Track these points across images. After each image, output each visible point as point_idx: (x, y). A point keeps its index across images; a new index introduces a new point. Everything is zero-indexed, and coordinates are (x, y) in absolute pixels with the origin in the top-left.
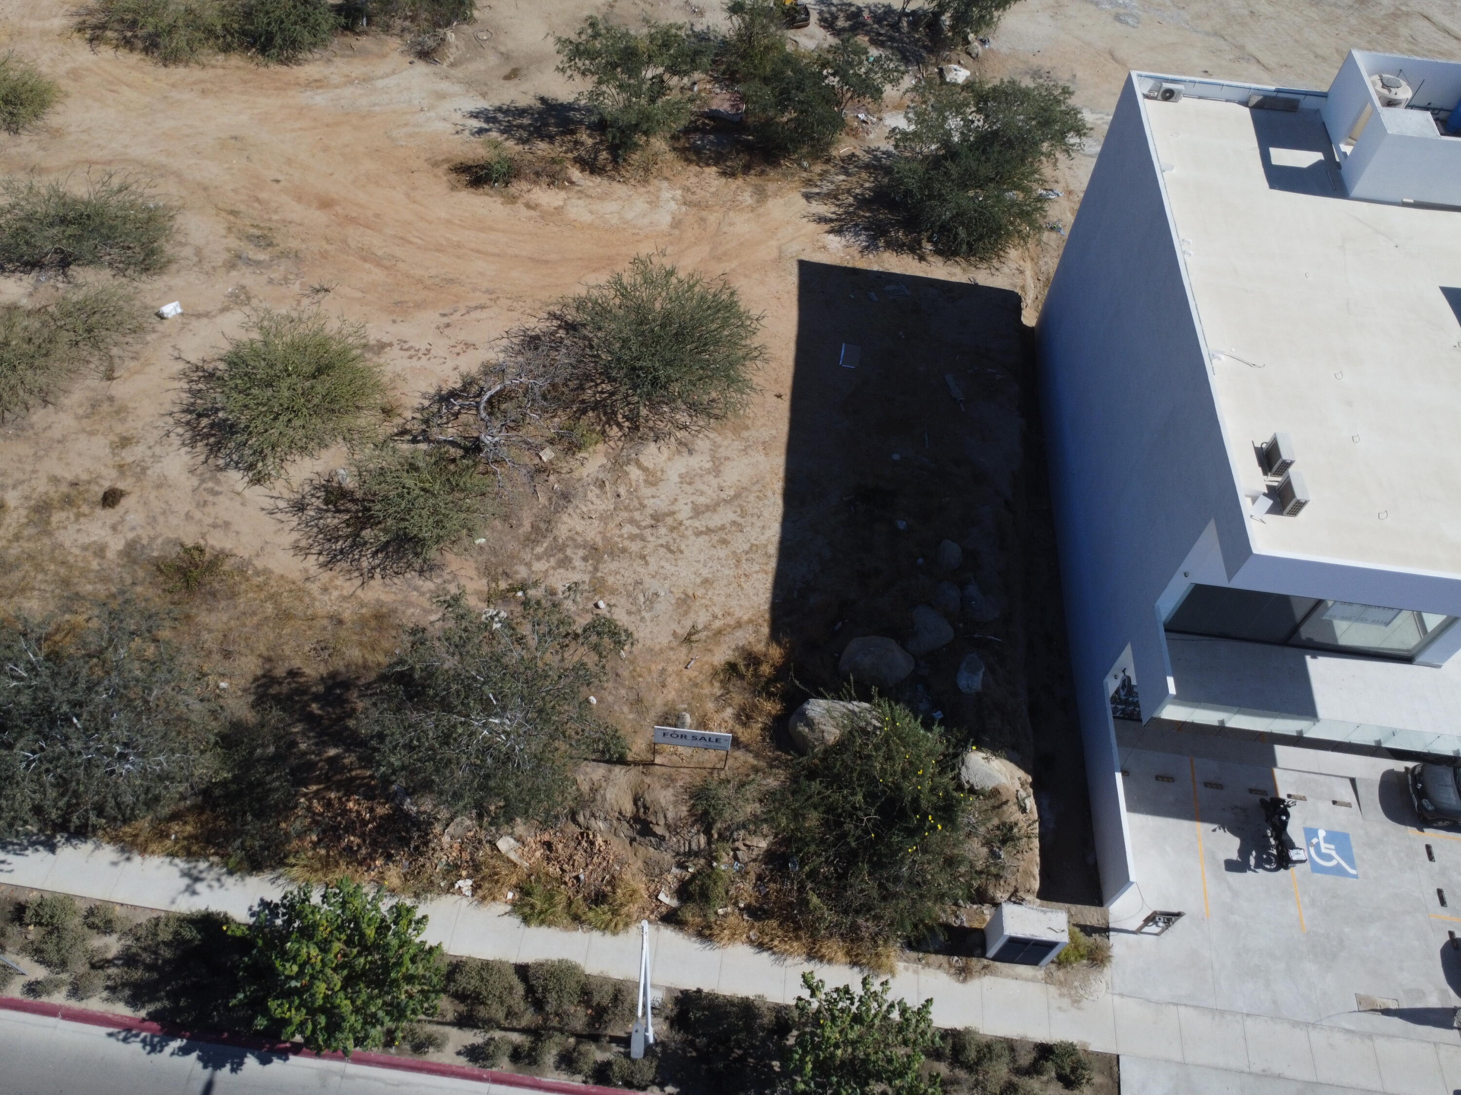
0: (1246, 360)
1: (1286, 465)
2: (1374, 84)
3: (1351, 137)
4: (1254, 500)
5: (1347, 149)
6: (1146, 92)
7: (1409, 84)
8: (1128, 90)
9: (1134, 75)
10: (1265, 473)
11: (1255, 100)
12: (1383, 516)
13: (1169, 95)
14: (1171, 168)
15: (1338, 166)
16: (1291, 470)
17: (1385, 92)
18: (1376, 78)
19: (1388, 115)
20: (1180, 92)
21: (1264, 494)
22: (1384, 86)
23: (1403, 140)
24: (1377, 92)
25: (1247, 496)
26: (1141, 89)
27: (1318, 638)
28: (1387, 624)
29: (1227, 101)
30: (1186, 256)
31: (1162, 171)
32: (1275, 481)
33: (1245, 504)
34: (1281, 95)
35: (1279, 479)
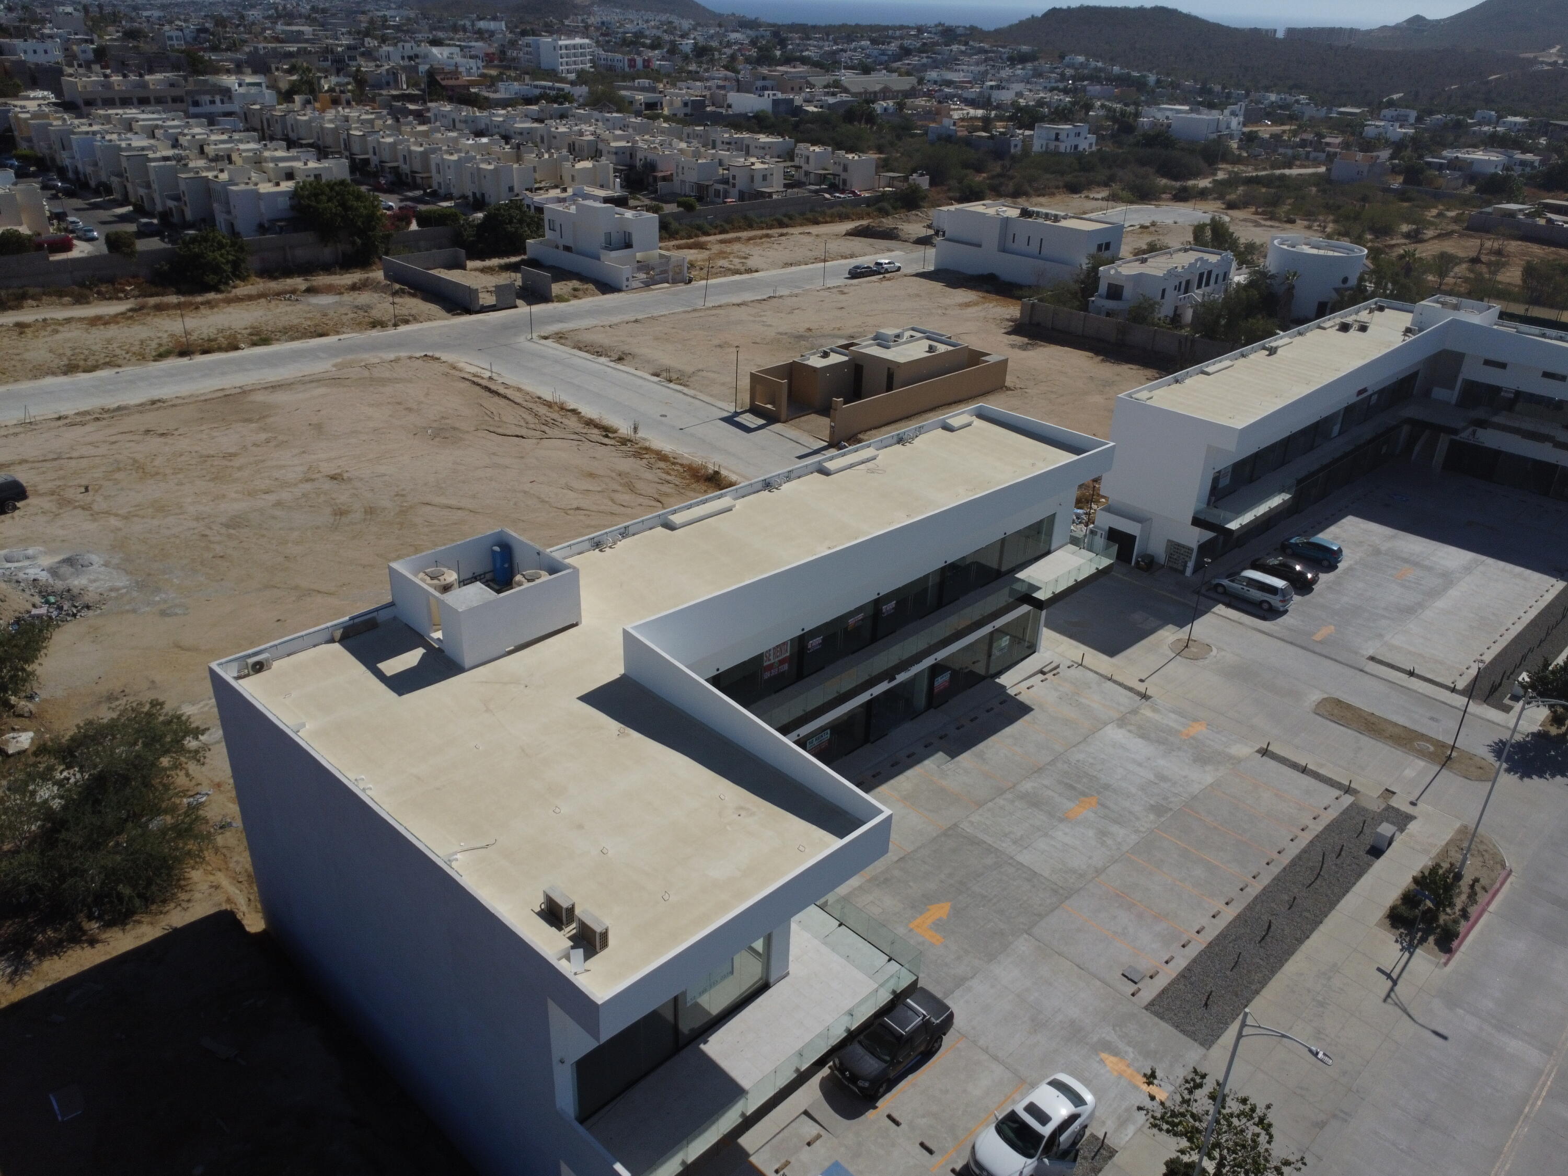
0: (479, 845)
1: (571, 910)
2: (424, 581)
3: (436, 626)
4: (568, 958)
5: (438, 635)
6: (236, 675)
7: (449, 568)
8: (218, 683)
9: (214, 665)
10: (560, 929)
11: (338, 634)
12: (666, 897)
13: (259, 667)
14: (303, 725)
15: (440, 650)
16: (577, 911)
17: (435, 582)
18: (421, 575)
19: (450, 598)
20: (267, 660)
21: (573, 948)
22: (432, 578)
23: (472, 611)
24: (429, 585)
25: (559, 959)
26: (228, 675)
27: (697, 1023)
28: (732, 973)
29: (314, 646)
30: (368, 792)
31: (296, 732)
32: (571, 929)
33: (564, 967)
34: (356, 621)
35: (574, 925)
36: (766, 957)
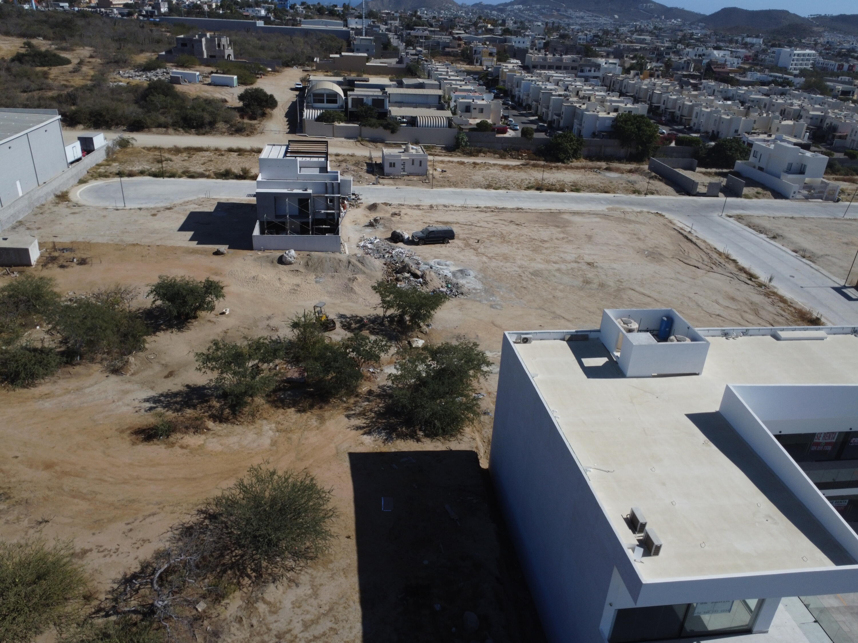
0: (604, 469)
1: (643, 526)
2: (620, 323)
3: (618, 349)
4: (633, 550)
5: (618, 354)
6: (514, 341)
7: (635, 321)
8: (506, 342)
9: (506, 333)
10: (634, 532)
11: (567, 337)
12: (703, 545)
13: (526, 341)
14: (537, 375)
15: (616, 363)
16: (647, 528)
17: (626, 326)
18: (619, 320)
19: (630, 336)
20: (531, 338)
21: (638, 545)
22: (624, 323)
23: (641, 347)
24: (622, 327)
25: (629, 548)
26: (511, 339)
27: (697, 629)
28: (729, 611)
29: (555, 339)
30: (557, 419)
31: (533, 377)
32: (641, 536)
33: (629, 553)
34: (578, 333)
35: (642, 534)
36: (756, 614)
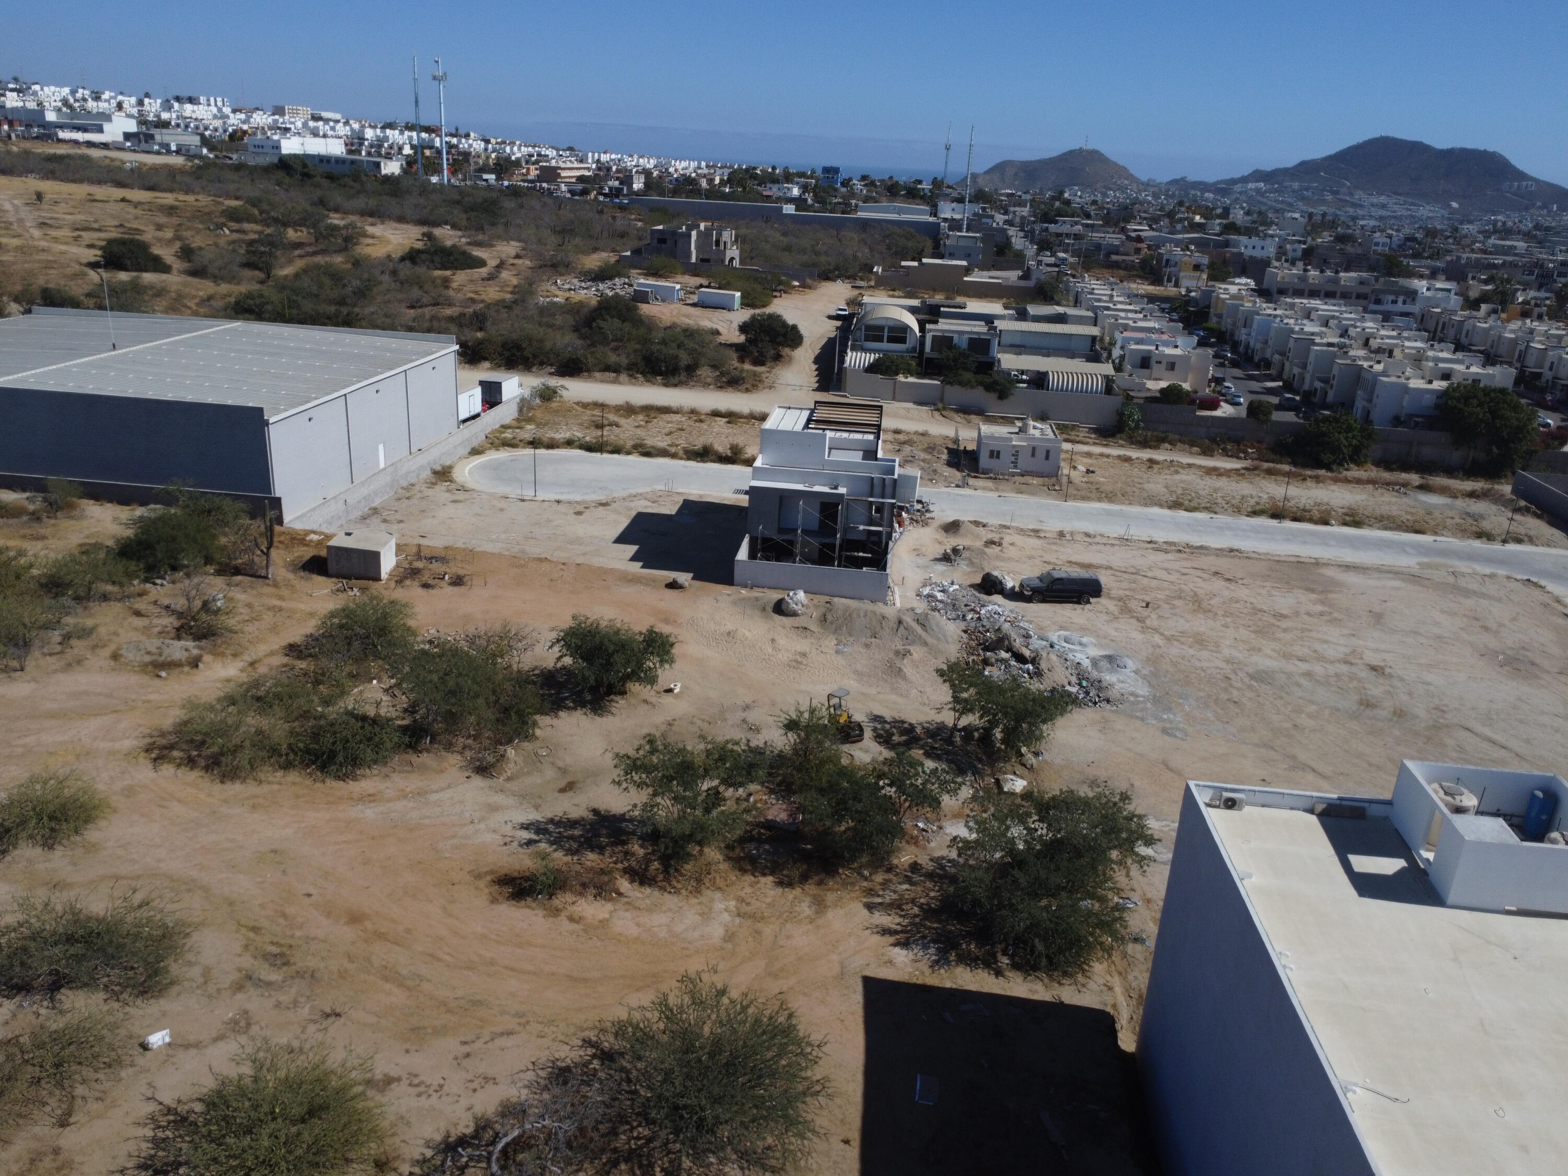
0: (1386, 1093)
2: (1436, 792)
3: (1430, 845)
5: (1430, 856)
6: (1207, 801)
7: (1471, 792)
8: (1189, 799)
9: (1192, 784)
11: (1320, 808)
13: (1231, 804)
14: (1250, 876)
15: (1424, 872)
17: (1449, 799)
18: (1436, 786)
19: (1458, 820)
20: (1241, 801)
22: (1446, 793)
23: (1480, 845)
24: (1442, 800)
26: (1201, 798)
29: (1292, 809)
30: (1288, 971)
31: (1242, 879)
34: (1344, 803)
